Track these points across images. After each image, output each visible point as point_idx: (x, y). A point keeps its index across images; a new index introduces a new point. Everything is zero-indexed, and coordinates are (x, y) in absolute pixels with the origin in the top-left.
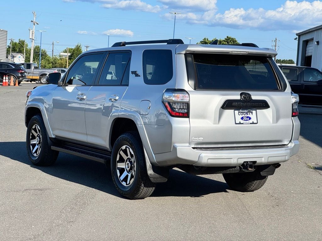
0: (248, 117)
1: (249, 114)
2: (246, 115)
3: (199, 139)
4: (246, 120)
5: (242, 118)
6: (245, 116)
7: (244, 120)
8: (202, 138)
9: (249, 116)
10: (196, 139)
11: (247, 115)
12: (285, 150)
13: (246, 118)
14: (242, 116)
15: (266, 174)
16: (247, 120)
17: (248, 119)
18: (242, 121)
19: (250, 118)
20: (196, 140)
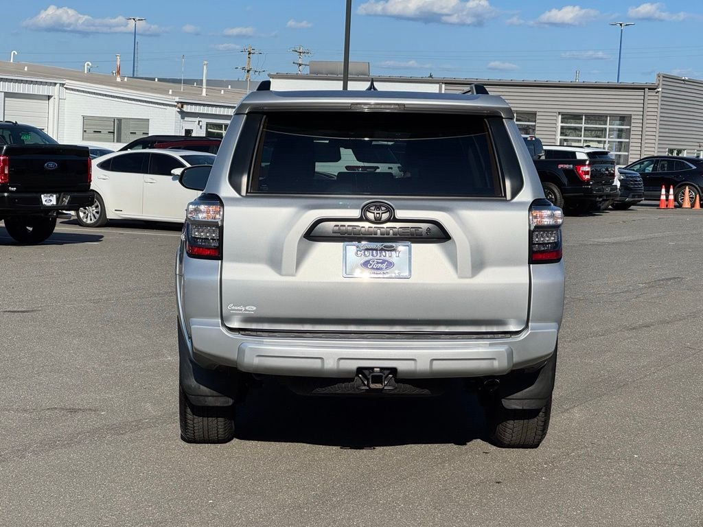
0: (384, 261)
3: (246, 310)
4: (377, 269)
5: (366, 264)
6: (376, 258)
7: (373, 268)
8: (255, 308)
10: (239, 308)
11: (382, 257)
12: (490, 344)
13: (378, 263)
15: (518, 405)
16: (380, 269)
17: (384, 266)
20: (238, 310)
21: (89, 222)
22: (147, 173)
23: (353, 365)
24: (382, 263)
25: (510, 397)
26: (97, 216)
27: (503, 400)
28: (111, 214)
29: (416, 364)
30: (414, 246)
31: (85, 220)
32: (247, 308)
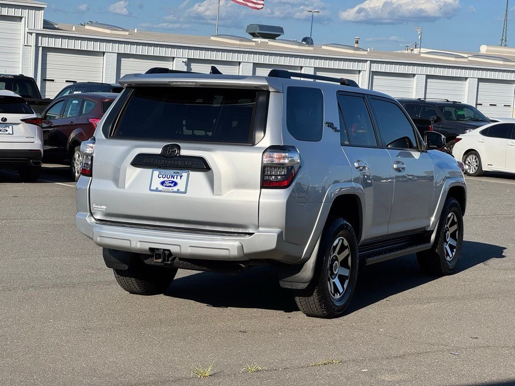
0: (173, 182)
1: (175, 177)
2: (170, 179)
3: (101, 208)
4: (168, 186)
5: (163, 183)
7: (166, 186)
8: (105, 207)
9: (175, 180)
10: (98, 207)
11: (172, 179)
13: (169, 183)
14: (164, 180)
16: (170, 186)
17: (172, 185)
18: (161, 188)
19: (176, 184)
21: (471, 172)
22: (510, 138)
23: (147, 246)
24: (172, 183)
25: (284, 280)
26: (477, 168)
27: (280, 281)
28: (485, 168)
29: (180, 248)
30: (191, 173)
31: (468, 171)
32: (102, 207)
